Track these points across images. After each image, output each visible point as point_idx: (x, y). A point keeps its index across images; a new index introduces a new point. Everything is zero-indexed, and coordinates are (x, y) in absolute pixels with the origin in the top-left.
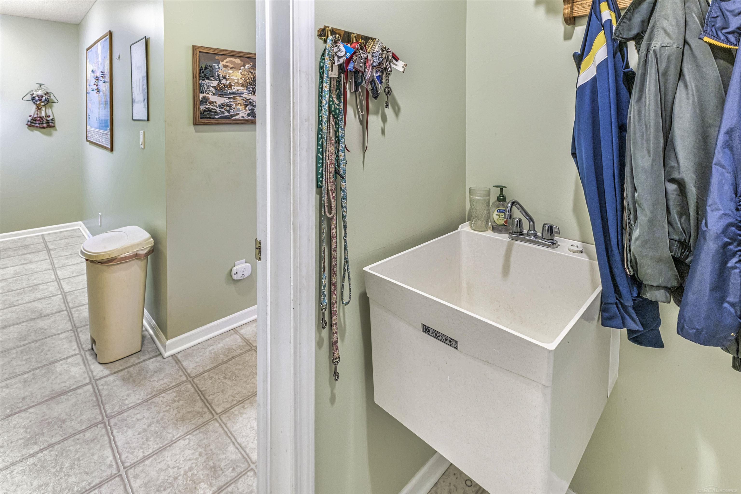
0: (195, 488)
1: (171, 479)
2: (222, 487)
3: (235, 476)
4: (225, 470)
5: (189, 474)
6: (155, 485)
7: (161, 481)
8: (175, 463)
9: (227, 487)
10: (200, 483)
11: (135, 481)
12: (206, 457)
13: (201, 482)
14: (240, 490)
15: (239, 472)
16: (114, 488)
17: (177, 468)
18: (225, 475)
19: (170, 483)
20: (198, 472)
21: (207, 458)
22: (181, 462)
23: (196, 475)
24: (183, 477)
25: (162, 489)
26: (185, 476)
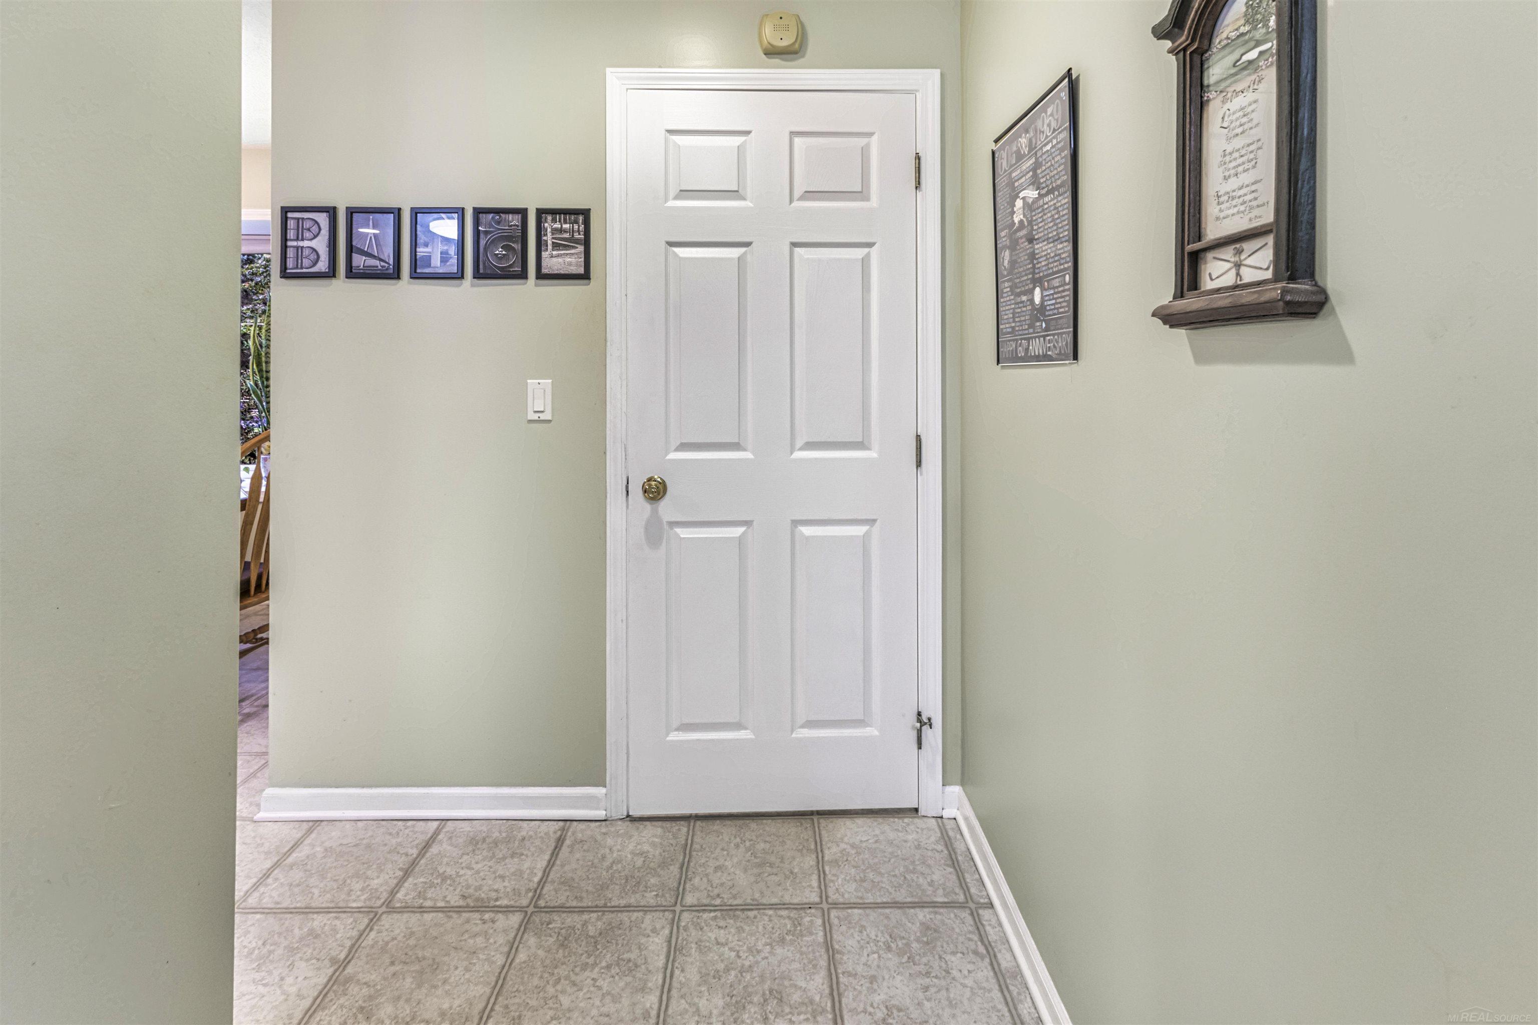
0: (600, 934)
1: (613, 971)
2: (579, 911)
3: (556, 913)
4: (556, 930)
5: (591, 960)
6: (634, 977)
7: (625, 978)
8: (593, 996)
9: (575, 907)
10: (592, 937)
11: (651, 1007)
12: (556, 971)
13: (590, 936)
14: (568, 893)
15: (548, 915)
16: (679, 1017)
17: (597, 984)
18: (563, 923)
19: (618, 965)
20: (582, 955)
21: (556, 967)
22: (585, 990)
23: (586, 952)
24: (600, 962)
25: (631, 964)
26: (598, 962)
